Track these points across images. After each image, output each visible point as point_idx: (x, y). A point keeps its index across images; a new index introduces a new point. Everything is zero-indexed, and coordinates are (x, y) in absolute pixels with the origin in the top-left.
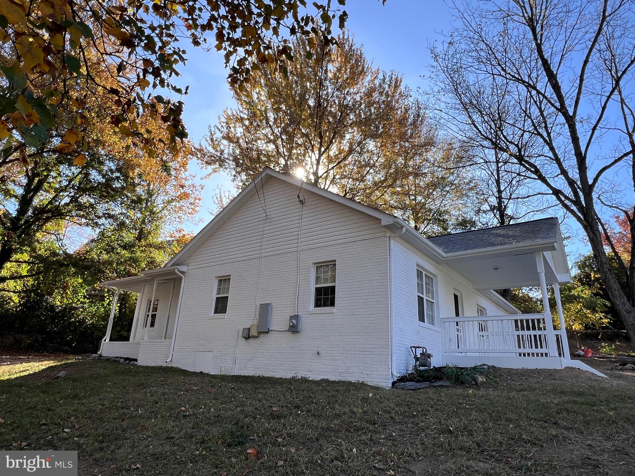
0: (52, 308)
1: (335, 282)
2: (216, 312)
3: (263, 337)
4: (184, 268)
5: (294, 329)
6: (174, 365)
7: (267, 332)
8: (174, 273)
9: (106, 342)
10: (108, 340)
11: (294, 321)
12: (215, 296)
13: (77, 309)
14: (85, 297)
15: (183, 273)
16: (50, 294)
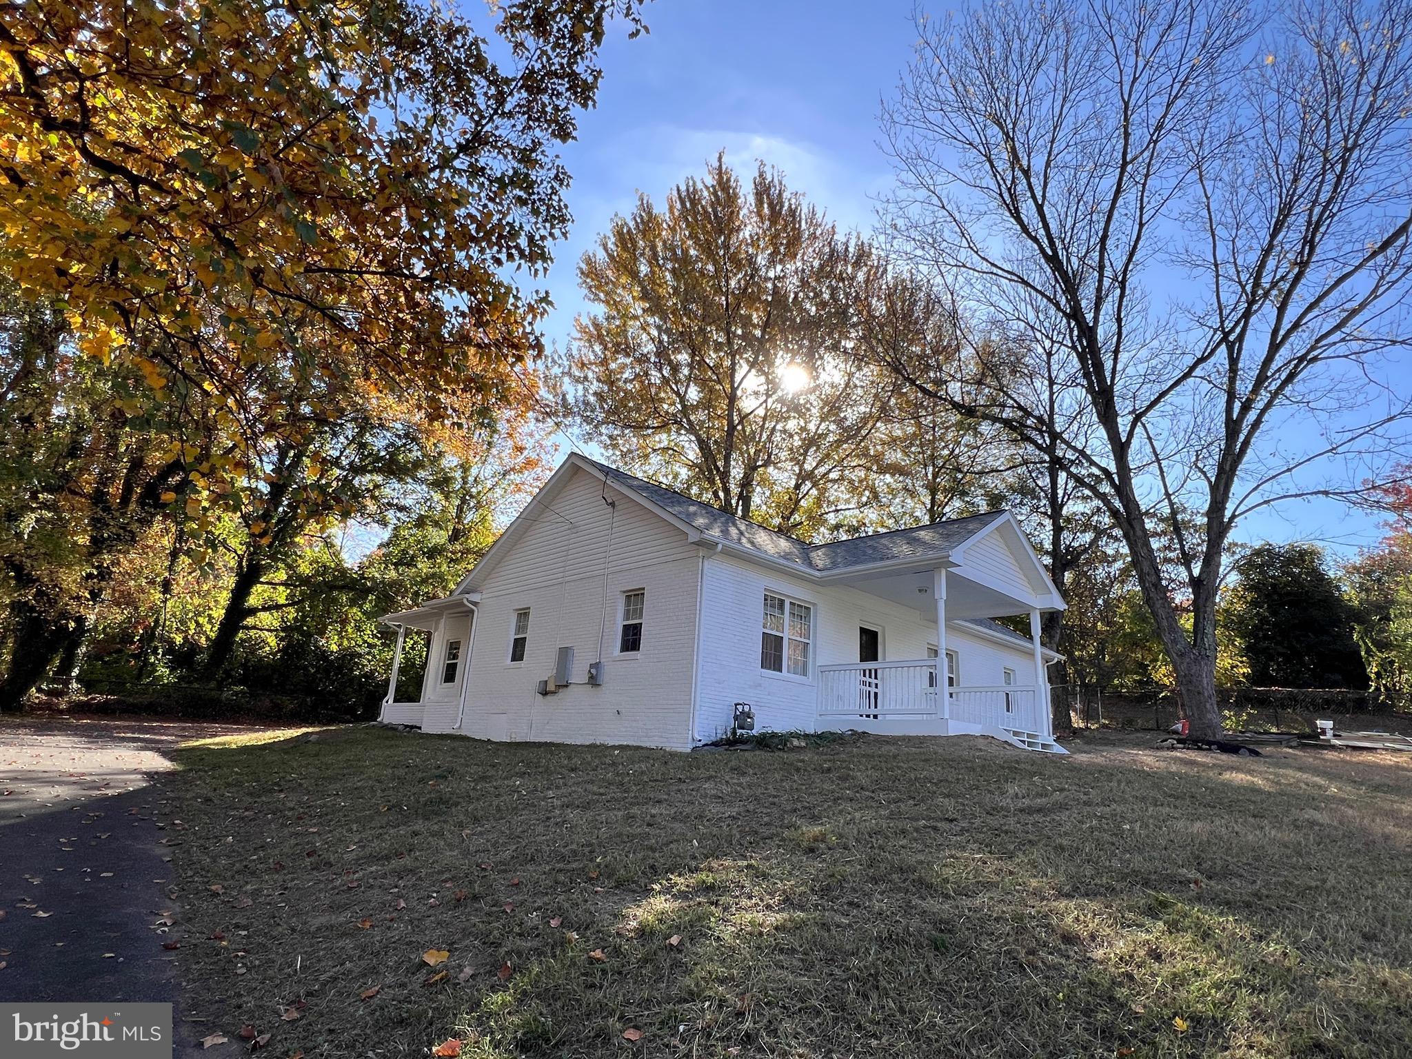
0: (323, 655)
1: (641, 617)
2: (513, 659)
3: (563, 693)
4: (475, 597)
5: (594, 681)
6: (463, 733)
7: (566, 686)
8: (462, 604)
9: (388, 704)
10: (391, 701)
11: (593, 671)
12: (512, 637)
13: (360, 656)
14: (374, 636)
15: (475, 604)
16: (322, 633)
